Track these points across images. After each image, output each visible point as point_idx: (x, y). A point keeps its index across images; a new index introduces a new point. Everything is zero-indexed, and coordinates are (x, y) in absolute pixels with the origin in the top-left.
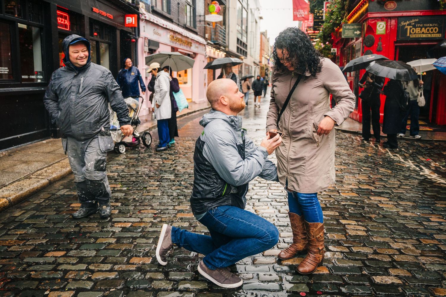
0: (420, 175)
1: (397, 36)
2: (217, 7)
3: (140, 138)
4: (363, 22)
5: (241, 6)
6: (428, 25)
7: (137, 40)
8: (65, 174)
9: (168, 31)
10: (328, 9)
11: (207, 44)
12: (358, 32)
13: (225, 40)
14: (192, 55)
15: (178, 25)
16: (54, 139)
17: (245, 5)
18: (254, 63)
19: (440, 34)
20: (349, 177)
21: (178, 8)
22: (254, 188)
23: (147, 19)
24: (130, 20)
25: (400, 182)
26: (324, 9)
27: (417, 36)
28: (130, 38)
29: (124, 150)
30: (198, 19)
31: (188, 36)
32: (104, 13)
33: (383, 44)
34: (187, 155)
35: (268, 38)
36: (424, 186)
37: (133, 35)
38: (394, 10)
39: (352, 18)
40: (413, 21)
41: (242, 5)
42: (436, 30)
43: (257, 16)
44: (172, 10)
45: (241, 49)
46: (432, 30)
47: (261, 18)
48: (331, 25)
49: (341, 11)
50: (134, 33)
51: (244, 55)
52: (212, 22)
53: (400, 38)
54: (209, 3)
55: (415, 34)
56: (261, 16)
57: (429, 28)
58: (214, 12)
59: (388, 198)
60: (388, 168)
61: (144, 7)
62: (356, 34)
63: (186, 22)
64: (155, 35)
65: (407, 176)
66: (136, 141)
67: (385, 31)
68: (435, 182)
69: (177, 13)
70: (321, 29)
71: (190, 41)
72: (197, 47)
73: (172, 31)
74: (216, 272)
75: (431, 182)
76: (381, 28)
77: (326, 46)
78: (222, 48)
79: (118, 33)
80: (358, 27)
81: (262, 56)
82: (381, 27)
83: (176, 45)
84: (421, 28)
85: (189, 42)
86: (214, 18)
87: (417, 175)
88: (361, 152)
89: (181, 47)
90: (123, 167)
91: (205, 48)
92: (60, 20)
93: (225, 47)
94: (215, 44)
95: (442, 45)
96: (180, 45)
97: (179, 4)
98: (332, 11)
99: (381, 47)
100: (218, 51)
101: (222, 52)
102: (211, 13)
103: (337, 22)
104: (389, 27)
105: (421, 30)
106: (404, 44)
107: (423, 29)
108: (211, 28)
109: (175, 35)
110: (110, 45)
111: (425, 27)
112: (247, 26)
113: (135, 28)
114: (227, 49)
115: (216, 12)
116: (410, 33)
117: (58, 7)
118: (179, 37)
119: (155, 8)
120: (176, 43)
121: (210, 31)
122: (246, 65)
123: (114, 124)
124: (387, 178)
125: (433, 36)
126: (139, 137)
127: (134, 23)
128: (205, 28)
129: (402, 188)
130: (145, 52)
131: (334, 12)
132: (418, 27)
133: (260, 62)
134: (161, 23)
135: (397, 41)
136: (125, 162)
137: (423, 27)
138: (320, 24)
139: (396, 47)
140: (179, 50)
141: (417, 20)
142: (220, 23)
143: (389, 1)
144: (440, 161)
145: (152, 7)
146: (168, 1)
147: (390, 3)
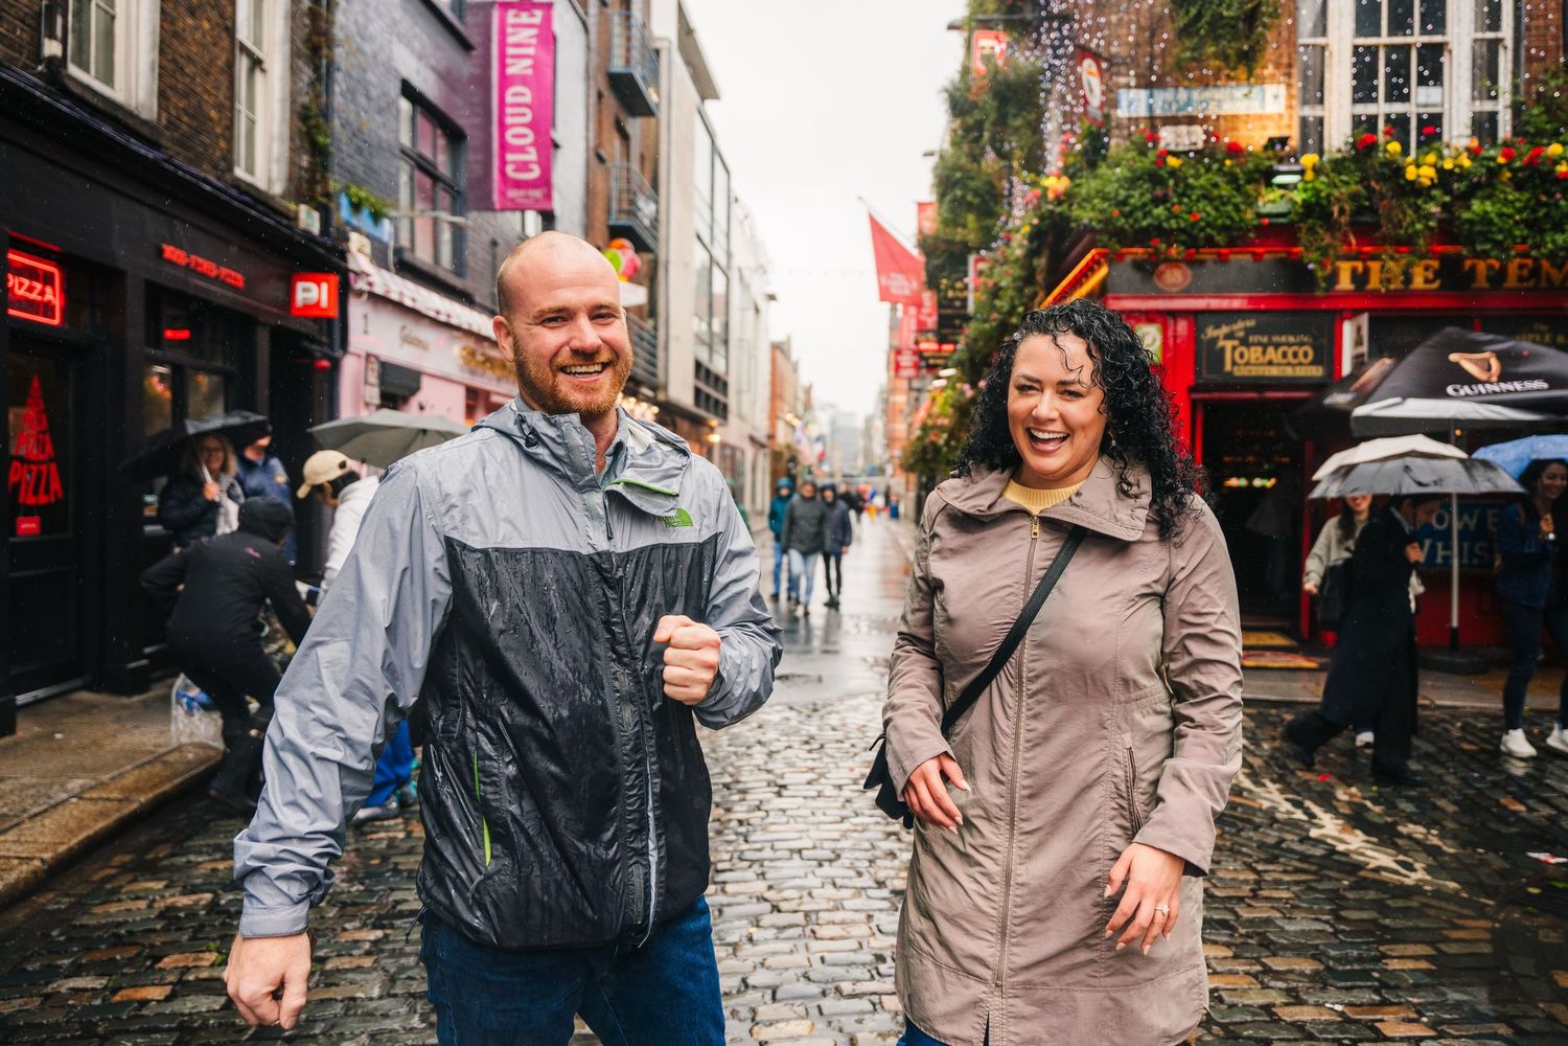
0: (1309, 838)
1: (1197, 370)
2: (627, 257)
5: (706, 257)
6: (1283, 339)
7: (336, 364)
9: (456, 334)
10: (982, 279)
13: (654, 365)
17: (720, 254)
18: (752, 439)
19: (1321, 368)
22: (757, 933)
23: (379, 290)
24: (312, 293)
26: (970, 280)
27: (1255, 371)
28: (310, 354)
32: (209, 267)
35: (795, 358)
37: (321, 344)
38: (1184, 291)
40: (1240, 325)
41: (711, 255)
42: (1305, 355)
43: (759, 290)
44: (472, 265)
45: (708, 396)
46: (1295, 355)
47: (772, 297)
48: (993, 328)
49: (1024, 286)
50: (324, 339)
51: (716, 414)
53: (1207, 376)
55: (1247, 364)
56: (771, 290)
57: (1286, 348)
59: (1228, 945)
61: (368, 249)
64: (406, 347)
67: (1163, 350)
68: (1363, 866)
69: (487, 273)
70: (962, 339)
73: (468, 333)
75: (1349, 866)
76: (1149, 344)
78: (645, 390)
79: (263, 340)
81: (778, 417)
82: (1149, 340)
83: (485, 382)
84: (1264, 346)
87: (1300, 841)
89: (503, 388)
92: (22, 287)
93: (654, 389)
95: (1328, 401)
96: (499, 380)
97: (494, 243)
98: (996, 285)
100: (633, 400)
104: (1171, 342)
105: (1263, 353)
106: (1216, 395)
107: (1270, 349)
109: (479, 349)
110: (228, 379)
111: (1277, 346)
112: (727, 322)
113: (330, 320)
116: (1234, 363)
117: (13, 238)
118: (495, 353)
119: (407, 256)
120: (483, 375)
122: (724, 446)
125: (1301, 372)
127: (324, 303)
130: (367, 404)
131: (1002, 288)
132: (1254, 344)
133: (772, 437)
134: (430, 306)
135: (1197, 384)
137: (1270, 343)
138: (957, 322)
139: (1194, 403)
140: (495, 398)
141: (1251, 324)
142: (638, 310)
143: (1168, 260)
144: (1361, 780)
145: (399, 251)
146: (458, 233)
147: (1171, 268)
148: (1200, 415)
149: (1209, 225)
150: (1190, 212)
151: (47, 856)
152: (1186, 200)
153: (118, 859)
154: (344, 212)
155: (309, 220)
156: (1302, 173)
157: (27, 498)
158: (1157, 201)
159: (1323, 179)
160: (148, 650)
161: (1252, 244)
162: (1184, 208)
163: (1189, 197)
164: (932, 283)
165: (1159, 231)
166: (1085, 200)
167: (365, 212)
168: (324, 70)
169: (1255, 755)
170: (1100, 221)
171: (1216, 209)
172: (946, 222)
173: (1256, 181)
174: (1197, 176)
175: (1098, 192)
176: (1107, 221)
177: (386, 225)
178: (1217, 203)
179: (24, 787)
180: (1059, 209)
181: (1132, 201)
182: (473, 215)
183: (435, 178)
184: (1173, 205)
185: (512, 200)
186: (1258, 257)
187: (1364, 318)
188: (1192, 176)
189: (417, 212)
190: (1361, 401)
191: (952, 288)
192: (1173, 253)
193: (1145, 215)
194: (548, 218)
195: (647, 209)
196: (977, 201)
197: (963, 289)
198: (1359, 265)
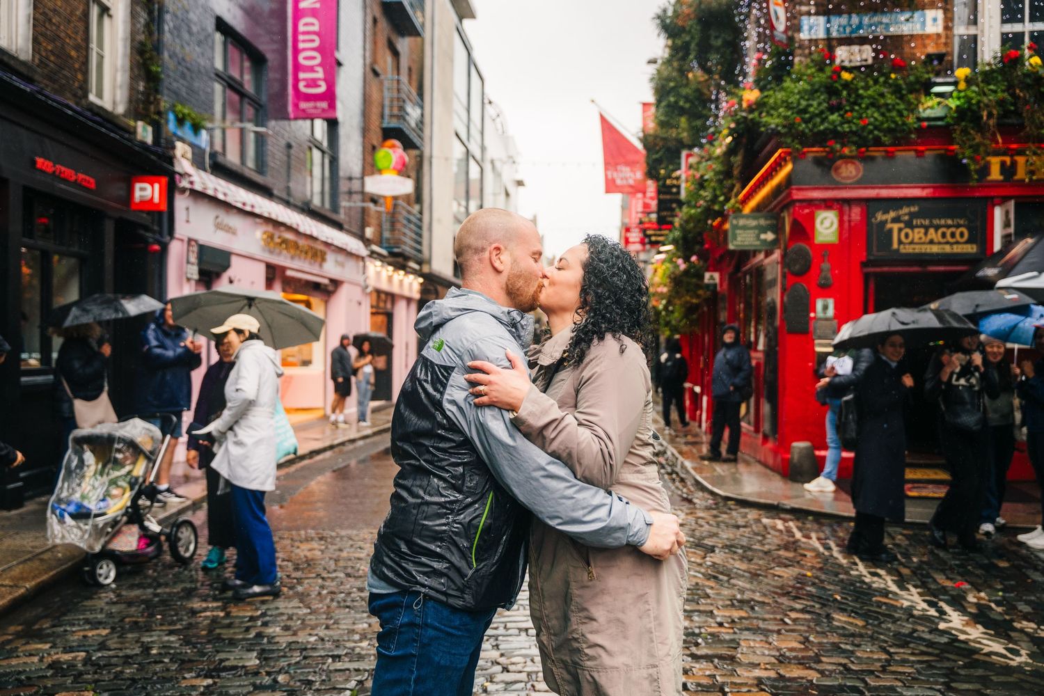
0: (937, 629)
1: (868, 249)
2: (397, 155)
3: (163, 538)
4: (782, 210)
5: (464, 149)
7: (165, 248)
9: (258, 220)
10: (691, 172)
11: (370, 256)
12: (770, 236)
13: (420, 243)
14: (326, 285)
15: (287, 203)
17: (475, 149)
19: (975, 246)
20: (752, 644)
21: (289, 156)
23: (198, 187)
24: (147, 191)
25: (888, 653)
26: (682, 173)
27: (918, 249)
28: (145, 241)
29: (113, 574)
30: (343, 186)
31: (315, 234)
32: (70, 174)
33: (832, 270)
36: (947, 664)
37: (153, 232)
38: (858, 182)
39: (753, 197)
40: (905, 210)
41: (468, 151)
42: (962, 235)
43: (508, 176)
44: (271, 164)
46: (953, 235)
47: (520, 183)
48: (701, 213)
49: (724, 179)
50: (156, 228)
52: (385, 197)
53: (876, 253)
54: (375, 143)
55: (912, 243)
56: (519, 178)
57: (945, 230)
58: (387, 169)
60: (856, 613)
61: (189, 155)
62: (765, 241)
63: (309, 194)
64: (220, 234)
65: (904, 635)
66: (149, 545)
68: (977, 651)
69: (283, 171)
70: (677, 222)
71: (321, 247)
72: (342, 265)
73: (268, 220)
75: (967, 651)
76: (826, 227)
77: (692, 265)
78: (412, 265)
79: (109, 228)
80: (768, 222)
82: (827, 223)
83: (281, 260)
84: (927, 228)
85: (317, 250)
86: (390, 185)
87: (930, 632)
88: (786, 566)
89: (297, 264)
90: (105, 632)
91: (364, 267)
93: (420, 263)
94: (392, 254)
95: (980, 274)
96: (292, 258)
97: (289, 146)
98: (702, 176)
99: (829, 275)
100: (402, 272)
101: (411, 277)
102: (380, 172)
103: (716, 207)
104: (846, 225)
105: (926, 234)
106: (886, 269)
107: (932, 231)
108: (379, 213)
109: (277, 234)
110: (82, 260)
111: (937, 228)
113: (160, 213)
114: (426, 269)
115: (394, 168)
116: (900, 242)
118: (289, 236)
119: (220, 159)
120: (279, 254)
121: (379, 219)
123: (83, 497)
124: (853, 644)
125: (957, 249)
127: (156, 200)
128: (364, 211)
129: (894, 673)
130: (189, 280)
131: (706, 180)
132: (917, 226)
134: (239, 199)
135: (869, 260)
136: (110, 614)
137: (931, 226)
138: (674, 205)
139: (867, 277)
140: (289, 273)
141: (914, 209)
142: (407, 198)
143: (843, 157)
144: (990, 587)
145: (213, 155)
146: (260, 140)
147: (847, 163)
148: (872, 285)
149: (876, 128)
150: (860, 118)
152: (857, 108)
154: (172, 126)
155: (144, 133)
156: (955, 84)
158: (832, 109)
159: (974, 88)
160: (22, 475)
161: (915, 143)
162: (855, 114)
163: (860, 105)
164: (651, 173)
165: (835, 134)
166: (773, 108)
167: (188, 124)
168: (156, 13)
169: (905, 567)
170: (784, 126)
171: (883, 115)
172: (662, 124)
173: (917, 91)
174: (866, 88)
175: (783, 102)
176: (791, 126)
177: (204, 133)
178: (883, 110)
180: (751, 116)
181: (811, 109)
182: (272, 123)
183: (242, 95)
184: (846, 112)
185: (304, 111)
186: (920, 154)
187: (1011, 205)
188: (863, 88)
189: (228, 123)
190: (1005, 273)
191: (670, 177)
192: (847, 151)
193: (822, 122)
194: (333, 124)
195: (413, 113)
196: (687, 105)
197: (678, 178)
198: (1008, 159)
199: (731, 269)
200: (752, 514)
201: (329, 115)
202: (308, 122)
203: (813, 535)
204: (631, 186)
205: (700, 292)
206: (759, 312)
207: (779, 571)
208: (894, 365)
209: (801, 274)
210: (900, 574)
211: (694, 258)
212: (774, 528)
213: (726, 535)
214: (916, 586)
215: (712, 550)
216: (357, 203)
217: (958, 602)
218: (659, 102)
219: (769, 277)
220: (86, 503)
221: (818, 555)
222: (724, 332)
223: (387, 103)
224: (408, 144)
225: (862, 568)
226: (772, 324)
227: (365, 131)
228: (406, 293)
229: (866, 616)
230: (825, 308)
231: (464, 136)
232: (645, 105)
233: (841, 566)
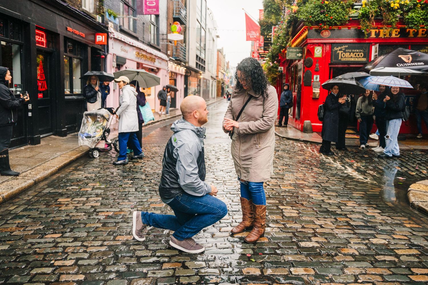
0: (344, 173)
1: (331, 59)
2: (178, 27)
3: (112, 145)
4: (304, 46)
5: (199, 25)
6: (355, 51)
7: (106, 56)
8: (47, 176)
9: (134, 48)
10: (275, 33)
11: (169, 60)
12: (300, 55)
13: (185, 56)
14: (155, 70)
15: (143, 43)
16: (32, 146)
17: (203, 25)
18: (212, 77)
19: (365, 59)
20: (289, 175)
21: (144, 27)
23: (116, 37)
24: (100, 38)
25: (329, 178)
26: (272, 34)
27: (347, 59)
28: (100, 54)
29: (98, 155)
30: (161, 37)
31: (152, 53)
32: (77, 32)
33: (320, 66)
34: (154, 159)
35: (224, 54)
37: (102, 51)
38: (328, 37)
39: (295, 42)
40: (344, 47)
41: (201, 25)
42: (361, 55)
43: (214, 34)
44: (138, 29)
45: (200, 65)
46: (358, 55)
47: (218, 37)
48: (278, 47)
49: (286, 36)
50: (103, 50)
51: (202, 70)
52: (174, 41)
53: (334, 61)
54: (171, 23)
55: (345, 57)
56: (217, 35)
57: (356, 53)
58: (175, 31)
59: (317, 190)
60: (320, 168)
61: (113, 26)
62: (298, 56)
63: (150, 39)
64: (123, 52)
65: (334, 174)
66: (108, 147)
67: (321, 54)
69: (142, 32)
70: (270, 50)
71: (154, 57)
72: (160, 63)
73: (137, 48)
74: (183, 242)
76: (318, 52)
77: (275, 64)
78: (182, 63)
79: (89, 49)
80: (300, 50)
81: (219, 71)
82: (318, 51)
83: (141, 61)
84: (350, 53)
85: (153, 58)
86: (176, 37)
87: (342, 173)
88: (300, 156)
89: (146, 63)
90: (99, 169)
91: (167, 64)
92: (37, 38)
93: (185, 63)
94: (176, 60)
95: (366, 68)
96: (145, 61)
97: (144, 24)
98: (279, 35)
99: (318, 68)
100: (179, 66)
101: (182, 67)
102: (173, 32)
103: (283, 45)
104: (325, 51)
105: (350, 55)
106: (337, 66)
107: (352, 53)
108: (172, 46)
109: (140, 52)
110: (81, 60)
111: (354, 53)
112: (205, 44)
113: (104, 45)
114: (187, 65)
115: (177, 31)
116: (341, 57)
117: (36, 27)
118: (144, 53)
119: (122, 28)
120: (141, 59)
121: (172, 48)
122: (204, 79)
123: (89, 132)
124: (318, 176)
125: (360, 60)
126: (111, 143)
127: (103, 41)
128: (167, 45)
129: (329, 183)
130: (113, 67)
132: (347, 52)
133: (217, 77)
134: (128, 41)
135: (331, 63)
136: (100, 165)
138: (269, 45)
139: (330, 68)
140: (144, 65)
141: (347, 46)
142: (181, 41)
143: (324, 29)
144: (361, 162)
145: (120, 26)
146: (135, 21)
147: (325, 31)
148: (332, 71)
149: (335, 20)
150: (330, 16)
151: (58, 166)
153: (71, 168)
154: (107, 16)
155: (99, 19)
156: (362, 5)
157: (40, 89)
158: (321, 13)
159: (368, 7)
160: (66, 126)
161: (348, 25)
162: (329, 15)
163: (330, 12)
164: (262, 34)
165: (322, 22)
166: (302, 13)
167: (112, 16)
169: (336, 156)
170: (306, 19)
171: (338, 15)
172: (266, 17)
173: (349, 8)
174: (333, 6)
175: (306, 11)
176: (308, 19)
177: (117, 19)
178: (338, 14)
179: (47, 154)
180: (295, 15)
181: (315, 13)
182: (138, 16)
183: (129, 6)
184: (326, 14)
185: (148, 12)
186: (349, 28)
187: (378, 45)
188: (332, 6)
189: (125, 16)
190: (373, 68)
191: (268, 35)
192: (325, 27)
193: (318, 17)
194: (157, 16)
195: (183, 12)
196: (275, 11)
197: (271, 35)
198: (377, 30)
199: (287, 66)
200: (291, 142)
201: (157, 13)
202: (150, 15)
203: (309, 148)
204: (255, 38)
205: (277, 73)
206: (295, 79)
207: (298, 157)
208: (335, 95)
209: (309, 67)
210: (335, 158)
211: (275, 62)
212: (297, 146)
213: (282, 147)
214: (339, 162)
215: (278, 151)
216: (165, 42)
217: (351, 166)
218: (265, 10)
219: (299, 68)
220: (89, 133)
221: (310, 153)
222: (284, 86)
223: (175, 9)
224: (182, 23)
225: (323, 156)
226: (299, 83)
227: (168, 19)
228: (181, 73)
229: (323, 169)
230: (317, 78)
231: (200, 21)
232: (260, 10)
233: (317, 156)
